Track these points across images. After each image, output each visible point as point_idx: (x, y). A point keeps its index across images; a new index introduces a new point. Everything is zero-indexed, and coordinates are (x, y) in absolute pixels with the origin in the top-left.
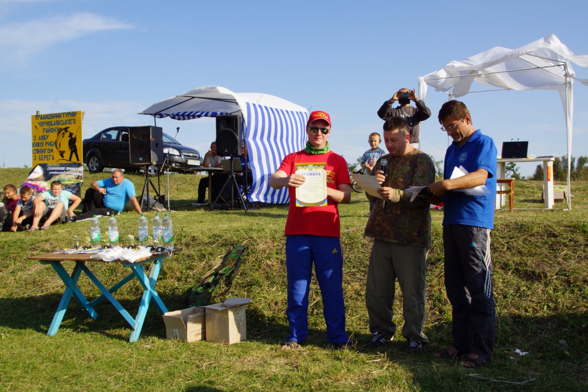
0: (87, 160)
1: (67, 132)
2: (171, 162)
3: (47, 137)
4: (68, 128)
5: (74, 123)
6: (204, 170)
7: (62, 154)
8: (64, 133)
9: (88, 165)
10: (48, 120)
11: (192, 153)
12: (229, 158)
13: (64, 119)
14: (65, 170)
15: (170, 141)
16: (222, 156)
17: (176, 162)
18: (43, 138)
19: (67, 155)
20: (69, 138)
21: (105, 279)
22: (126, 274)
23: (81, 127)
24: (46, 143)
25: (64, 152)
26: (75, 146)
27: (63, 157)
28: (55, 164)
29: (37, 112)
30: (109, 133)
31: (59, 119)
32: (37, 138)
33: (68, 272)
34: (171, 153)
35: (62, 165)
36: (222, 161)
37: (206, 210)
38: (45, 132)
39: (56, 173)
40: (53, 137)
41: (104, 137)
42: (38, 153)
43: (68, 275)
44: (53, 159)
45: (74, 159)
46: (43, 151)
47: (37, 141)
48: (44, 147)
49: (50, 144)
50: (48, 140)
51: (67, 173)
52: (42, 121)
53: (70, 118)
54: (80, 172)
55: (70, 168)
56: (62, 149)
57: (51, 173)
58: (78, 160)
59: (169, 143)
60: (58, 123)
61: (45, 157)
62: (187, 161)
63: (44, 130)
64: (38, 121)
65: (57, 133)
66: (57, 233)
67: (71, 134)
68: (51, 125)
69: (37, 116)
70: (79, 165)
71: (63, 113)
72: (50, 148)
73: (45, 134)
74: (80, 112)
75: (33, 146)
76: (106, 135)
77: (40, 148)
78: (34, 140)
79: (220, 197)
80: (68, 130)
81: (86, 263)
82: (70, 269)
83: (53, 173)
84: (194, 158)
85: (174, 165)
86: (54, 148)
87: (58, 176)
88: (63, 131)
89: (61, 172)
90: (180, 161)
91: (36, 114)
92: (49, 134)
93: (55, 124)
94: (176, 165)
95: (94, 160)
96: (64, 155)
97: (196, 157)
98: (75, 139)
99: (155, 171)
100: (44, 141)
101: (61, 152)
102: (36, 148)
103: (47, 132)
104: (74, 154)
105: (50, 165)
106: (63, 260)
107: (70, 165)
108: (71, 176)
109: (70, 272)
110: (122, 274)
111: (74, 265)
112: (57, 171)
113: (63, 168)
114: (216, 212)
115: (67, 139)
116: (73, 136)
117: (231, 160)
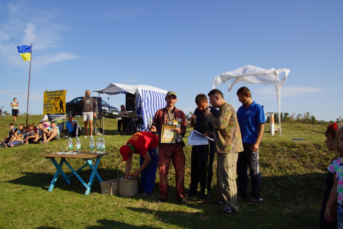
0: (67, 112)
1: (59, 99)
2: (105, 113)
3: (50, 101)
4: (59, 97)
5: (62, 95)
6: (120, 117)
7: (56, 109)
8: (57, 100)
9: (68, 114)
10: (51, 94)
11: (115, 109)
12: (132, 111)
13: (58, 93)
14: (58, 117)
15: (105, 104)
16: (128, 111)
17: (107, 113)
18: (49, 102)
19: (59, 109)
20: (60, 102)
22: (84, 164)
23: (65, 97)
24: (50, 104)
25: (57, 108)
26: (62, 105)
27: (57, 110)
28: (53, 114)
29: (46, 90)
30: (77, 100)
31: (56, 94)
32: (46, 102)
33: (58, 163)
34: (105, 109)
35: (56, 114)
36: (128, 113)
37: (121, 135)
38: (49, 99)
39: (54, 118)
40: (53, 101)
41: (75, 101)
42: (46, 108)
43: (57, 164)
44: (52, 111)
45: (62, 111)
46: (48, 108)
47: (46, 103)
48: (49, 106)
49: (51, 104)
50: (51, 103)
51: (59, 118)
52: (48, 94)
53: (60, 93)
54: (64, 117)
55: (60, 116)
56: (56, 107)
57: (51, 118)
58: (63, 112)
59: (104, 104)
60: (55, 95)
61: (49, 110)
62: (112, 113)
64: (46, 94)
65: (54, 100)
66: (53, 145)
67: (61, 100)
68: (52, 96)
69: (46, 92)
70: (64, 114)
71: (58, 91)
72: (51, 106)
73: (49, 100)
74: (65, 90)
75: (44, 105)
76: (76, 101)
77: (47, 106)
79: (127, 130)
80: (59, 98)
81: (66, 159)
82: (58, 161)
83: (53, 118)
84: (115, 111)
85: (106, 114)
86: (53, 106)
87: (55, 119)
88: (57, 99)
89: (56, 118)
90: (109, 113)
91: (46, 91)
93: (54, 96)
94: (107, 115)
95: (70, 112)
96: (57, 109)
97: (117, 111)
98: (62, 102)
99: (98, 117)
100: (49, 103)
101: (56, 108)
102: (45, 106)
103: (50, 99)
104: (62, 109)
105: (51, 114)
106: (56, 157)
107: (60, 114)
108: (60, 119)
109: (59, 162)
110: (82, 164)
111: (60, 159)
112: (54, 117)
113: (57, 116)
114: (125, 136)
115: (59, 102)
116: (62, 101)
117: (132, 112)
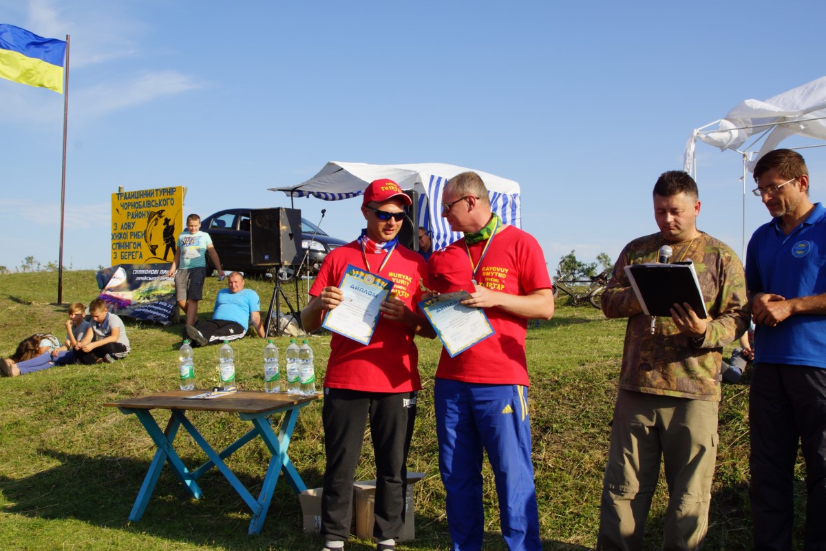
2: (312, 262)
3: (133, 224)
4: (163, 211)
5: (172, 205)
7: (153, 249)
8: (156, 219)
10: (136, 200)
13: (157, 198)
14: (158, 275)
15: (311, 230)
18: (128, 226)
20: (164, 227)
21: (213, 437)
24: (132, 234)
25: (157, 246)
26: (173, 238)
27: (154, 254)
28: (144, 265)
29: (120, 188)
30: (221, 218)
31: (150, 199)
32: (119, 226)
34: (312, 247)
35: (153, 266)
38: (130, 217)
40: (141, 225)
41: (215, 224)
42: (119, 248)
43: (159, 430)
44: (141, 257)
45: (171, 257)
46: (127, 246)
47: (119, 230)
48: (128, 241)
49: (137, 235)
50: (135, 230)
51: (162, 278)
52: (127, 201)
53: (166, 197)
56: (153, 243)
57: (138, 278)
60: (149, 204)
61: (130, 254)
63: (128, 215)
64: (120, 201)
65: (147, 219)
67: (167, 221)
68: (139, 207)
69: (120, 195)
71: (157, 190)
72: (137, 240)
73: (130, 220)
74: (180, 187)
75: (113, 238)
76: (217, 221)
77: (122, 241)
78: (115, 230)
83: (142, 278)
86: (142, 240)
87: (149, 283)
88: (156, 216)
91: (118, 192)
92: (137, 220)
93: (144, 206)
96: (157, 251)
98: (173, 228)
100: (129, 231)
101: (152, 246)
102: (117, 241)
103: (133, 217)
104: (171, 249)
105: (136, 267)
106: (153, 408)
107: (164, 267)
108: (166, 283)
112: (147, 275)
113: (156, 272)
116: (170, 224)
